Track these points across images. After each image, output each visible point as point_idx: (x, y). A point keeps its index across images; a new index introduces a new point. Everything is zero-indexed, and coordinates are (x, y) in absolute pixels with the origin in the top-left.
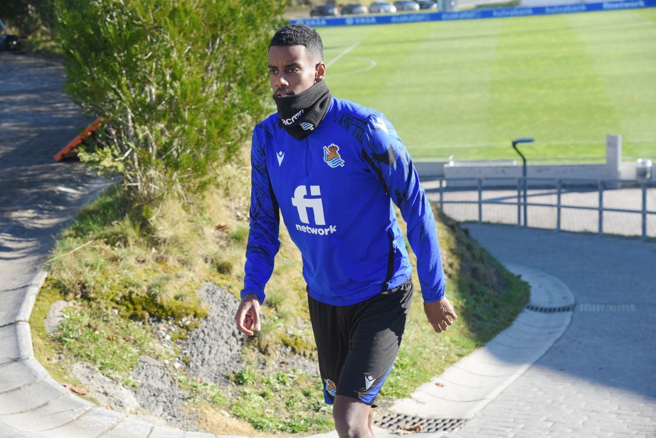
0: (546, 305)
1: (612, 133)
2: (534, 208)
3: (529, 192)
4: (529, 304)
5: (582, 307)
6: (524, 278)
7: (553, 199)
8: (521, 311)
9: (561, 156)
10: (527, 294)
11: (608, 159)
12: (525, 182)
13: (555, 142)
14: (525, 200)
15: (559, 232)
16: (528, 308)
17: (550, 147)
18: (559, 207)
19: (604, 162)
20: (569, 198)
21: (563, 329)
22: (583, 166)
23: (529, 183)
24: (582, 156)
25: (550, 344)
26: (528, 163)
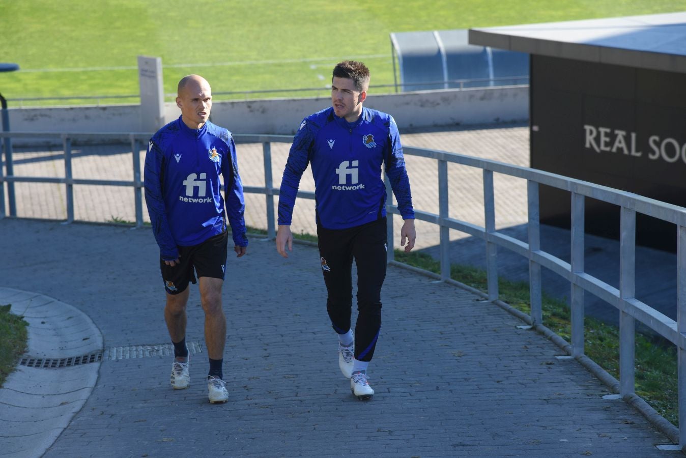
0: (56, 355)
1: (146, 53)
2: (26, 185)
3: (15, 157)
4: (25, 356)
5: (115, 353)
6: (16, 310)
7: (57, 168)
8: (12, 370)
9: (66, 92)
10: (23, 338)
11: (143, 96)
12: (7, 140)
13: (53, 69)
14: (10, 171)
15: (71, 225)
16: (23, 363)
17: (46, 76)
18: (69, 182)
19: (136, 102)
20: (85, 166)
21: (85, 394)
22: (104, 109)
23: (13, 141)
24: (100, 92)
25: (63, 423)
26: (11, 106)
